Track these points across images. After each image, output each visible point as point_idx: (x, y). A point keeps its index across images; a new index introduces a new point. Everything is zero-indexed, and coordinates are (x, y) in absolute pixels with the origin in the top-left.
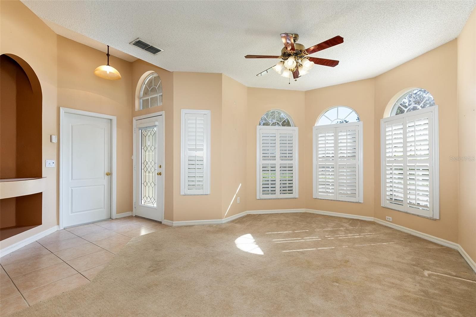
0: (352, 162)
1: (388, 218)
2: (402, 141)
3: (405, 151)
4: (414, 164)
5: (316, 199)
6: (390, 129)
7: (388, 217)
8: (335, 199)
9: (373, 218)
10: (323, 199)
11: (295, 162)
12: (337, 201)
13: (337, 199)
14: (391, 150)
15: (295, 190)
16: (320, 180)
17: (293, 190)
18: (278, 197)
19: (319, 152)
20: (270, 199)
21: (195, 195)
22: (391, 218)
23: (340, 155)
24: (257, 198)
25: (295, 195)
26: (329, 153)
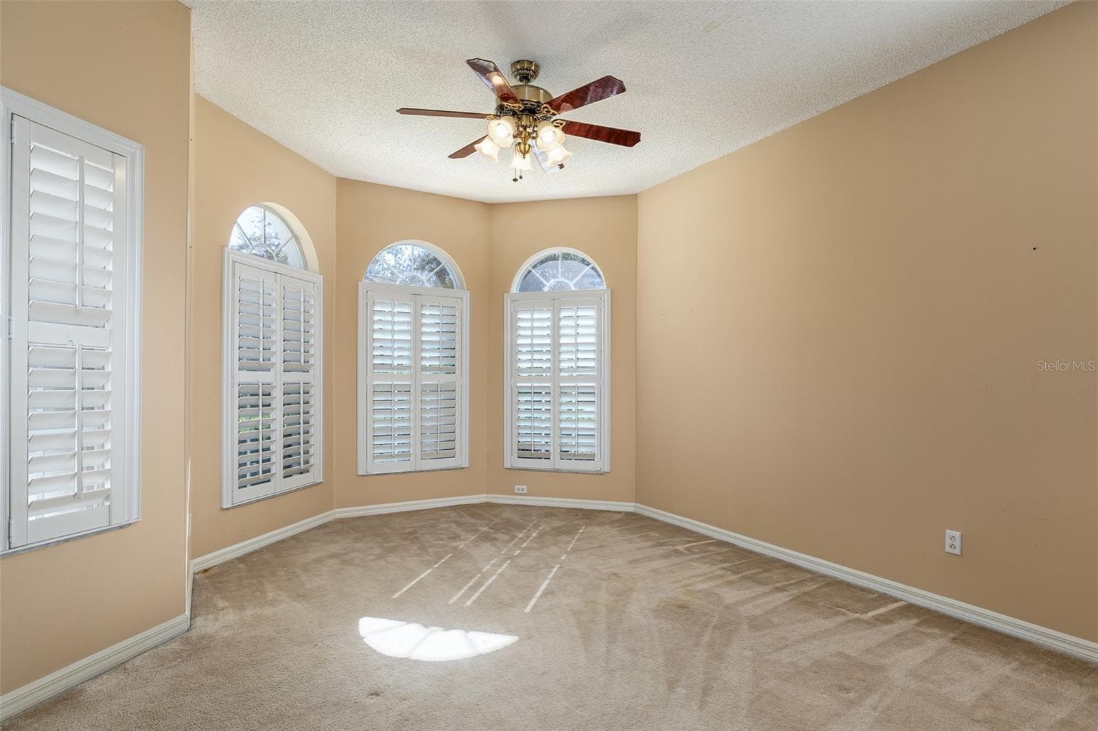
1: (519, 489)
2: (548, 341)
3: (556, 360)
4: (574, 385)
5: (365, 478)
6: (528, 316)
7: (518, 486)
8: (413, 469)
9: (484, 495)
10: (385, 474)
12: (417, 472)
13: (418, 469)
14: (529, 357)
15: (317, 459)
16: (376, 425)
17: (312, 461)
18: (279, 490)
19: (376, 353)
20: (258, 501)
21: (66, 541)
22: (525, 487)
23: (423, 363)
24: (225, 506)
25: (316, 475)
26: (402, 357)
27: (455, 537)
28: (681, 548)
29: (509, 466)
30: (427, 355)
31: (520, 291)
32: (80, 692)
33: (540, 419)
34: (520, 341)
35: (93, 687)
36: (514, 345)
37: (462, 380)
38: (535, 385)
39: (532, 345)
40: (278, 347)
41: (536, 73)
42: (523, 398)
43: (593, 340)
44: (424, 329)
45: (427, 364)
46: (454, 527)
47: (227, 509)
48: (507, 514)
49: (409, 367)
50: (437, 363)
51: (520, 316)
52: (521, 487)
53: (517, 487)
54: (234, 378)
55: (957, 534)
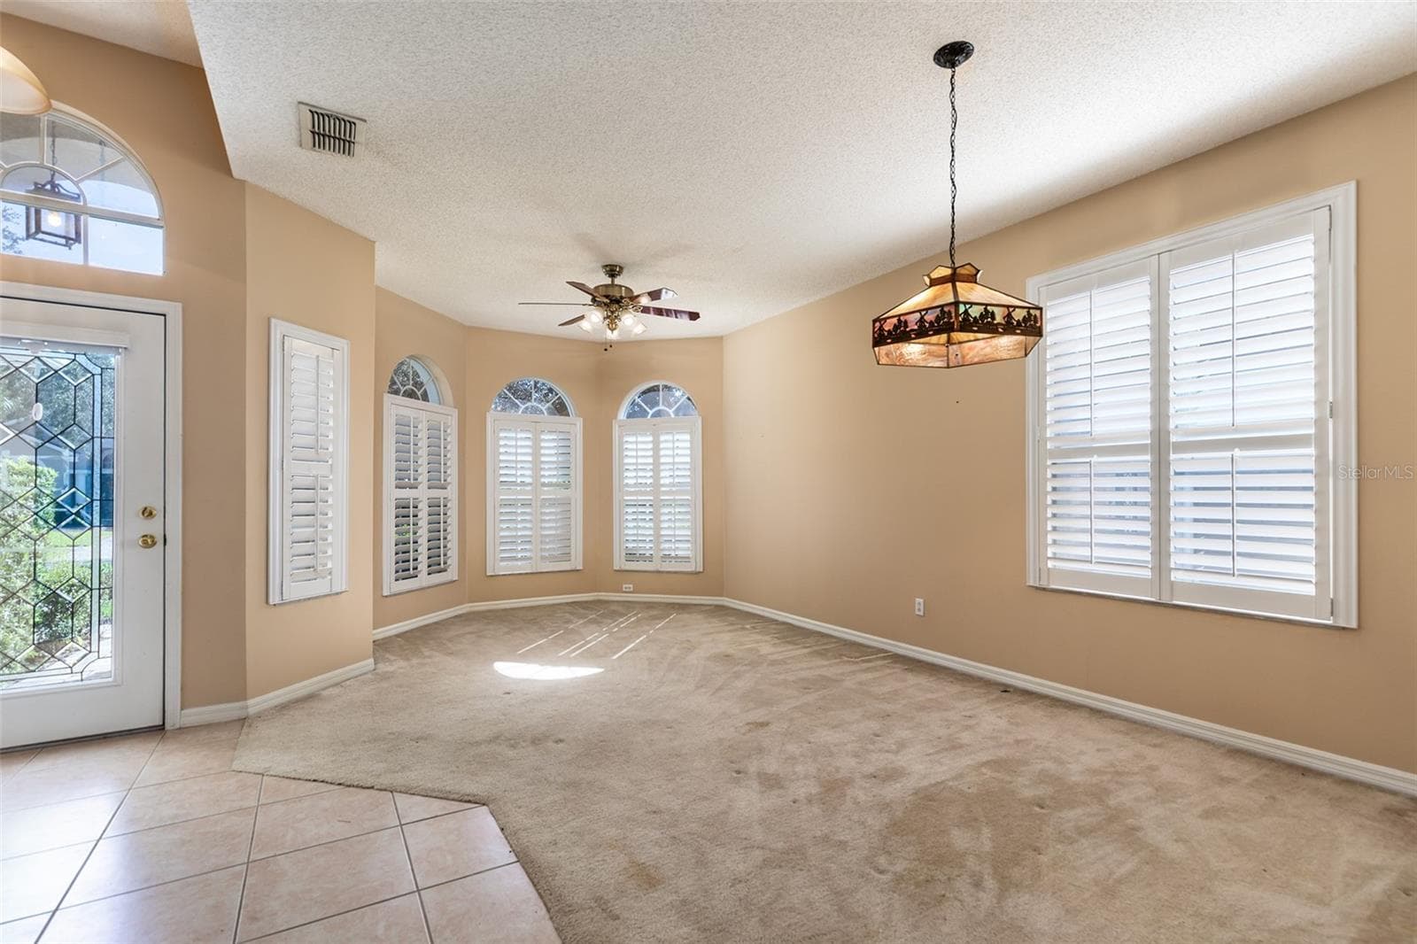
0: (562, 493)
1: (626, 588)
2: (651, 461)
3: (656, 477)
4: (673, 498)
5: (493, 577)
6: (633, 439)
8: (534, 570)
9: (596, 594)
10: (509, 574)
11: (452, 492)
12: (537, 573)
13: (538, 570)
14: (634, 474)
15: (453, 561)
16: (502, 534)
17: (449, 562)
18: (425, 584)
19: (501, 472)
20: (408, 592)
21: (309, 599)
22: (631, 586)
23: (543, 480)
24: (385, 594)
25: (452, 574)
26: (526, 475)
27: (569, 622)
28: (748, 626)
29: (618, 568)
30: (546, 473)
31: (628, 418)
32: (319, 695)
33: (644, 528)
34: (626, 461)
35: (325, 693)
36: (621, 464)
37: (576, 495)
38: (640, 498)
39: (636, 464)
40: (423, 470)
41: (620, 273)
42: (630, 510)
43: (688, 459)
44: (542, 451)
45: (546, 481)
46: (568, 615)
47: (386, 596)
48: (613, 607)
49: (530, 484)
50: (554, 480)
51: (626, 439)
52: (627, 586)
53: (624, 586)
54: (391, 494)
55: (921, 600)
